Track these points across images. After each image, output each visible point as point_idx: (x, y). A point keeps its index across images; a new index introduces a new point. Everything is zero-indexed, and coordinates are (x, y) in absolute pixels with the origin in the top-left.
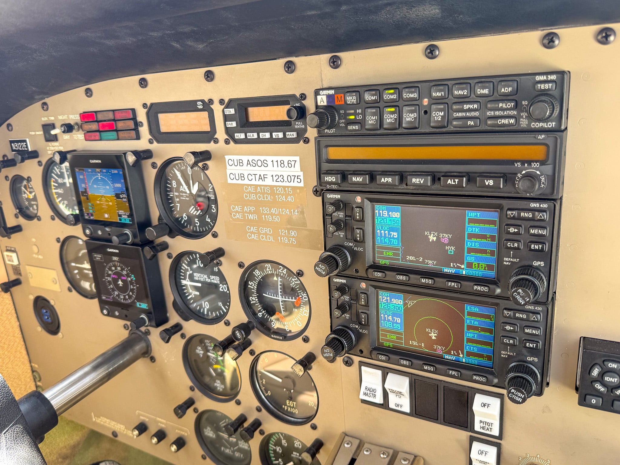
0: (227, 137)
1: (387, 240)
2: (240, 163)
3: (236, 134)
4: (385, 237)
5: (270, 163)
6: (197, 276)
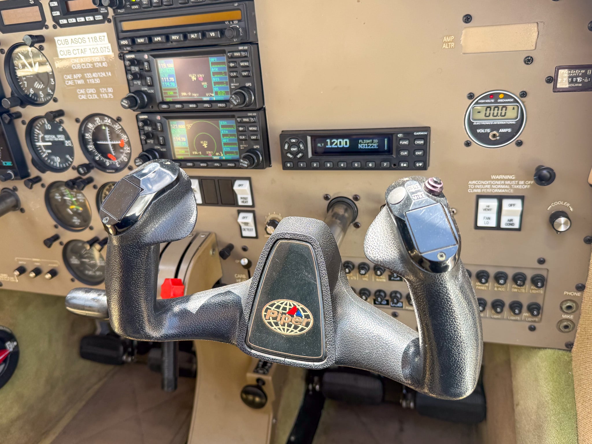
0: (55, 24)
1: (168, 84)
2: (66, 42)
3: (60, 21)
4: (167, 82)
5: (87, 40)
6: (47, 137)
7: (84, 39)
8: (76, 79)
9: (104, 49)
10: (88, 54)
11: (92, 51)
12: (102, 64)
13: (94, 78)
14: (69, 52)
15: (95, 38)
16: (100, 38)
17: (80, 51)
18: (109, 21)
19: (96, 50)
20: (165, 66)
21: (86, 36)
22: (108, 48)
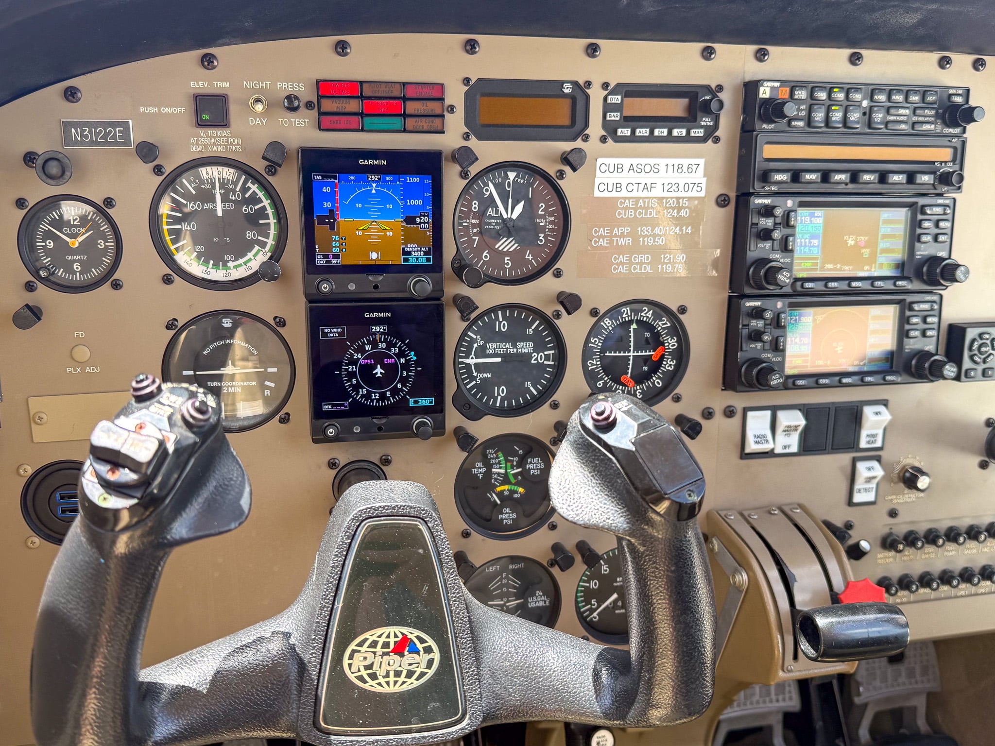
0: (605, 134)
2: (619, 168)
3: (619, 130)
4: (805, 246)
5: (663, 168)
6: (491, 347)
7: (656, 166)
8: (616, 236)
9: (691, 186)
10: (657, 192)
11: (666, 187)
12: (678, 213)
13: (654, 236)
14: (618, 186)
15: (680, 167)
16: (690, 166)
17: (641, 187)
18: (717, 140)
19: (674, 187)
20: (808, 220)
21: (662, 162)
22: (699, 185)
